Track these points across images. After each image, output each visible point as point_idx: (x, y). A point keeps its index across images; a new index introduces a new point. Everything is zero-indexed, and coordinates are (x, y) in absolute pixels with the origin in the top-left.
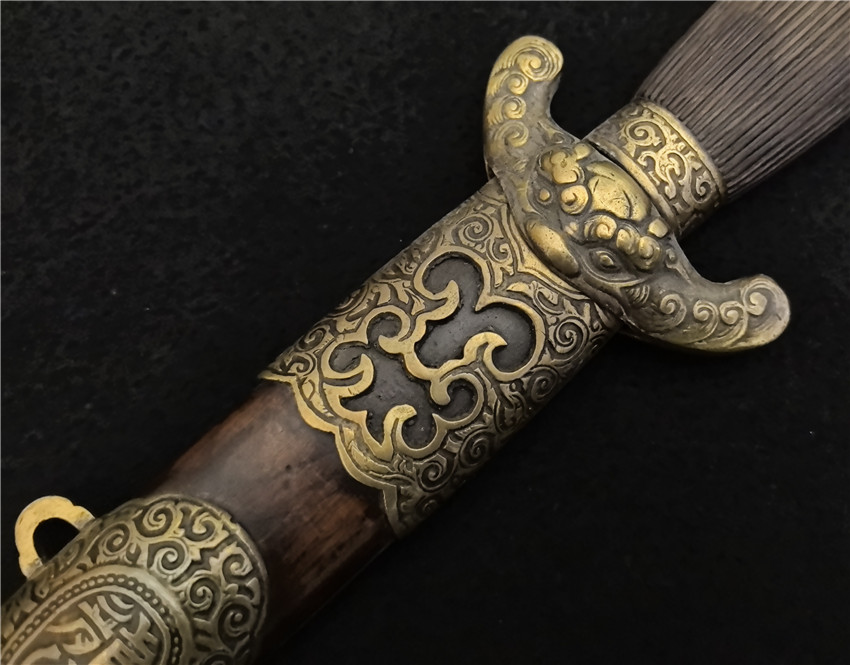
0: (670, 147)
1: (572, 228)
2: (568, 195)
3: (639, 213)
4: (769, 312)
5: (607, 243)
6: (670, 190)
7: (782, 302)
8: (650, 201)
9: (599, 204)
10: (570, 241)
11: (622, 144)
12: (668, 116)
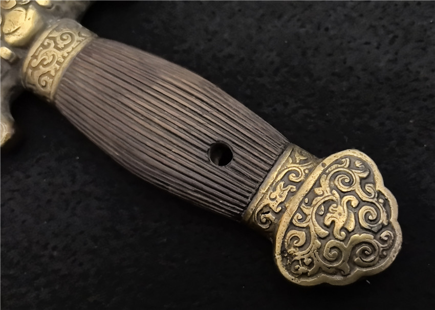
0: (59, 54)
3: (12, 39)
6: (35, 63)
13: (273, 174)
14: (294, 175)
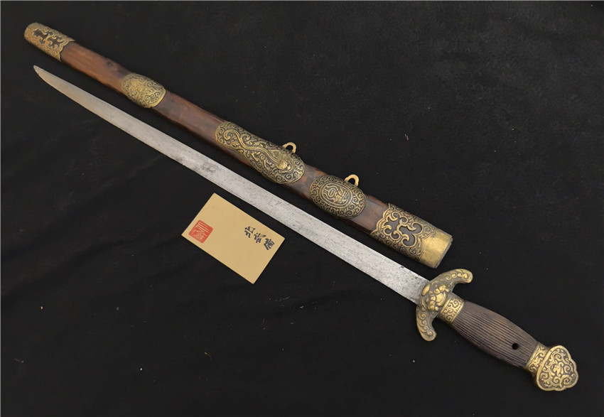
0: (455, 309)
1: (431, 292)
2: (437, 290)
3: (439, 304)
4: (429, 336)
5: (430, 300)
6: (445, 311)
7: (433, 338)
8: (442, 306)
9: (438, 296)
10: (428, 292)
11: (452, 299)
12: (462, 307)
13: (534, 354)
14: (541, 354)
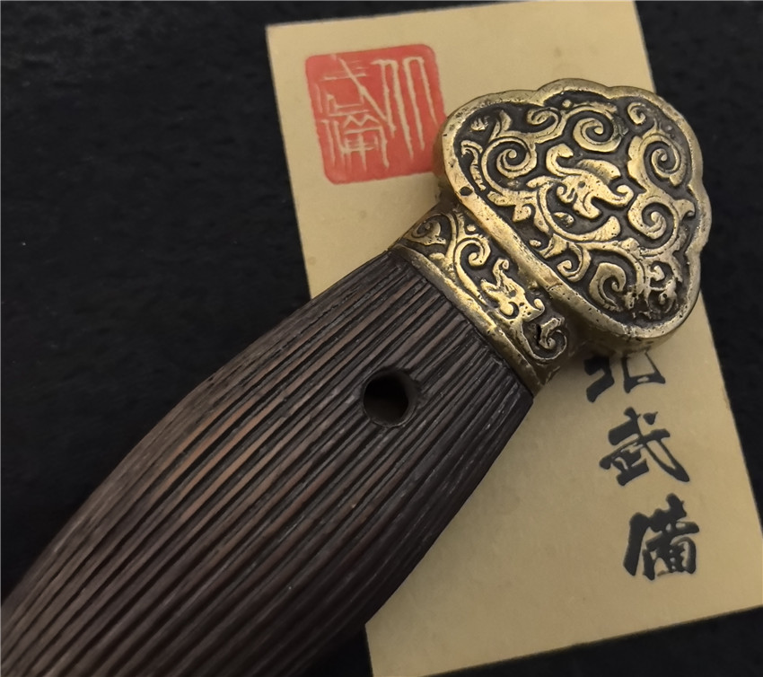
14: (473, 255)
